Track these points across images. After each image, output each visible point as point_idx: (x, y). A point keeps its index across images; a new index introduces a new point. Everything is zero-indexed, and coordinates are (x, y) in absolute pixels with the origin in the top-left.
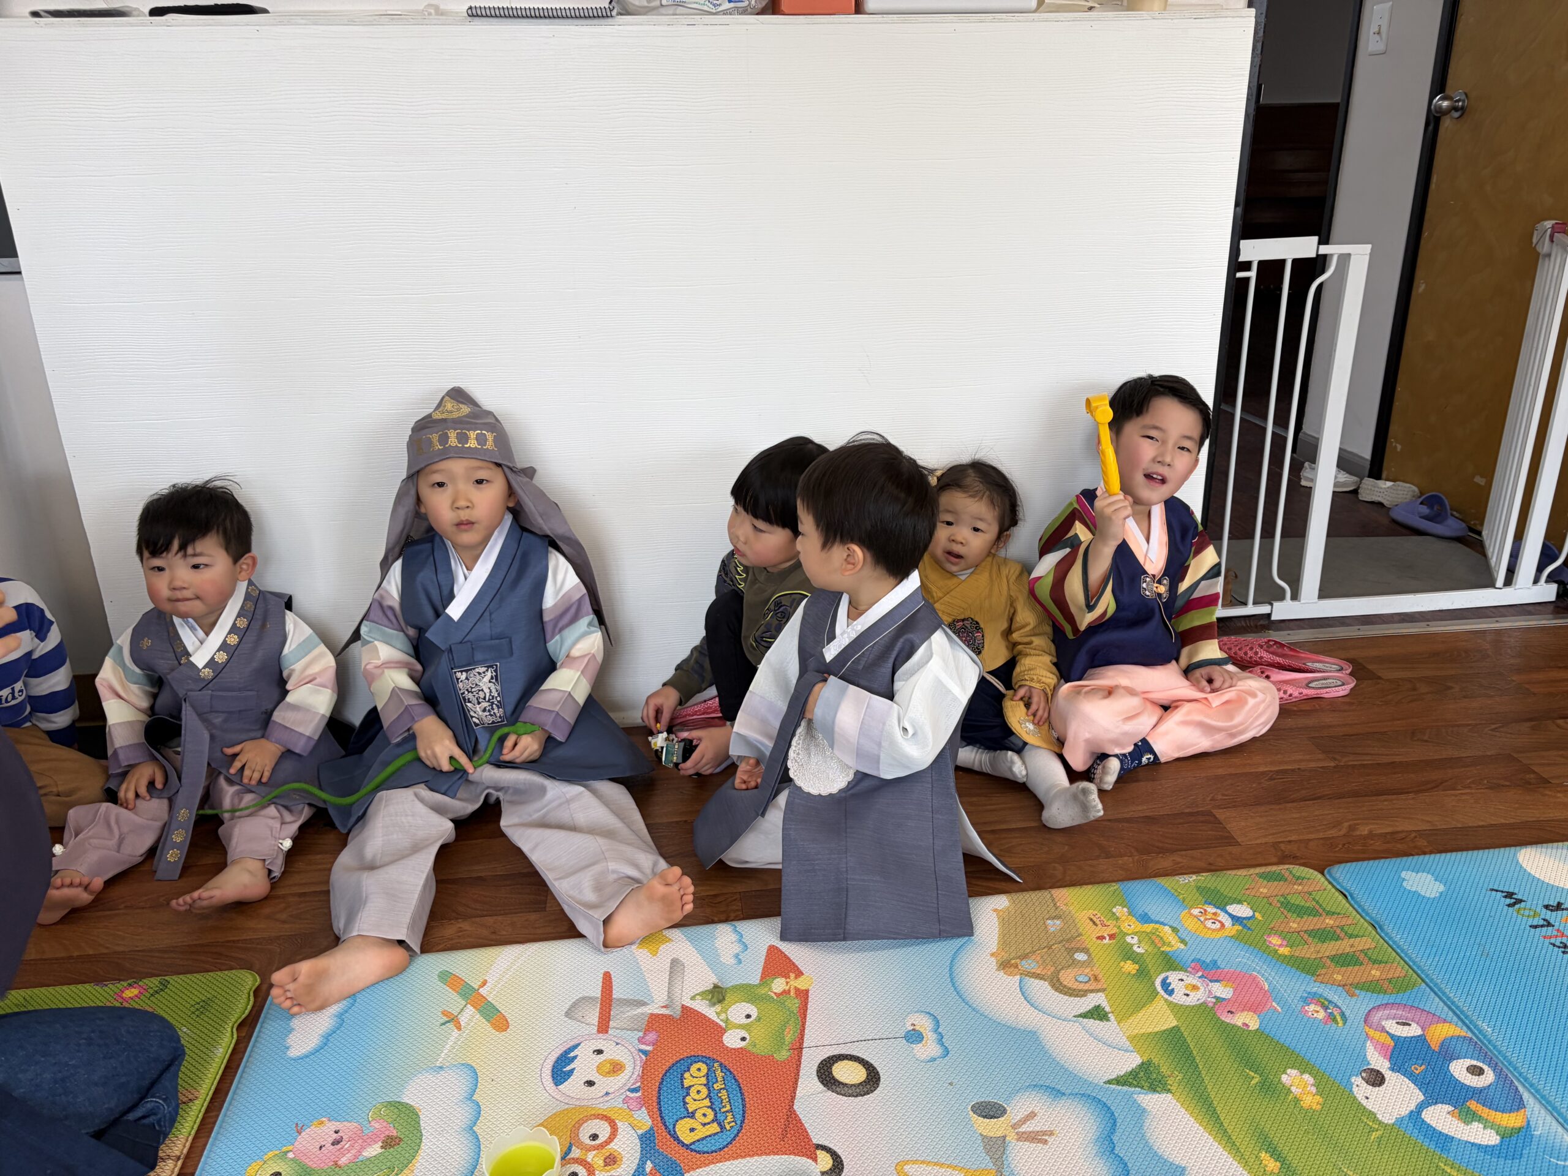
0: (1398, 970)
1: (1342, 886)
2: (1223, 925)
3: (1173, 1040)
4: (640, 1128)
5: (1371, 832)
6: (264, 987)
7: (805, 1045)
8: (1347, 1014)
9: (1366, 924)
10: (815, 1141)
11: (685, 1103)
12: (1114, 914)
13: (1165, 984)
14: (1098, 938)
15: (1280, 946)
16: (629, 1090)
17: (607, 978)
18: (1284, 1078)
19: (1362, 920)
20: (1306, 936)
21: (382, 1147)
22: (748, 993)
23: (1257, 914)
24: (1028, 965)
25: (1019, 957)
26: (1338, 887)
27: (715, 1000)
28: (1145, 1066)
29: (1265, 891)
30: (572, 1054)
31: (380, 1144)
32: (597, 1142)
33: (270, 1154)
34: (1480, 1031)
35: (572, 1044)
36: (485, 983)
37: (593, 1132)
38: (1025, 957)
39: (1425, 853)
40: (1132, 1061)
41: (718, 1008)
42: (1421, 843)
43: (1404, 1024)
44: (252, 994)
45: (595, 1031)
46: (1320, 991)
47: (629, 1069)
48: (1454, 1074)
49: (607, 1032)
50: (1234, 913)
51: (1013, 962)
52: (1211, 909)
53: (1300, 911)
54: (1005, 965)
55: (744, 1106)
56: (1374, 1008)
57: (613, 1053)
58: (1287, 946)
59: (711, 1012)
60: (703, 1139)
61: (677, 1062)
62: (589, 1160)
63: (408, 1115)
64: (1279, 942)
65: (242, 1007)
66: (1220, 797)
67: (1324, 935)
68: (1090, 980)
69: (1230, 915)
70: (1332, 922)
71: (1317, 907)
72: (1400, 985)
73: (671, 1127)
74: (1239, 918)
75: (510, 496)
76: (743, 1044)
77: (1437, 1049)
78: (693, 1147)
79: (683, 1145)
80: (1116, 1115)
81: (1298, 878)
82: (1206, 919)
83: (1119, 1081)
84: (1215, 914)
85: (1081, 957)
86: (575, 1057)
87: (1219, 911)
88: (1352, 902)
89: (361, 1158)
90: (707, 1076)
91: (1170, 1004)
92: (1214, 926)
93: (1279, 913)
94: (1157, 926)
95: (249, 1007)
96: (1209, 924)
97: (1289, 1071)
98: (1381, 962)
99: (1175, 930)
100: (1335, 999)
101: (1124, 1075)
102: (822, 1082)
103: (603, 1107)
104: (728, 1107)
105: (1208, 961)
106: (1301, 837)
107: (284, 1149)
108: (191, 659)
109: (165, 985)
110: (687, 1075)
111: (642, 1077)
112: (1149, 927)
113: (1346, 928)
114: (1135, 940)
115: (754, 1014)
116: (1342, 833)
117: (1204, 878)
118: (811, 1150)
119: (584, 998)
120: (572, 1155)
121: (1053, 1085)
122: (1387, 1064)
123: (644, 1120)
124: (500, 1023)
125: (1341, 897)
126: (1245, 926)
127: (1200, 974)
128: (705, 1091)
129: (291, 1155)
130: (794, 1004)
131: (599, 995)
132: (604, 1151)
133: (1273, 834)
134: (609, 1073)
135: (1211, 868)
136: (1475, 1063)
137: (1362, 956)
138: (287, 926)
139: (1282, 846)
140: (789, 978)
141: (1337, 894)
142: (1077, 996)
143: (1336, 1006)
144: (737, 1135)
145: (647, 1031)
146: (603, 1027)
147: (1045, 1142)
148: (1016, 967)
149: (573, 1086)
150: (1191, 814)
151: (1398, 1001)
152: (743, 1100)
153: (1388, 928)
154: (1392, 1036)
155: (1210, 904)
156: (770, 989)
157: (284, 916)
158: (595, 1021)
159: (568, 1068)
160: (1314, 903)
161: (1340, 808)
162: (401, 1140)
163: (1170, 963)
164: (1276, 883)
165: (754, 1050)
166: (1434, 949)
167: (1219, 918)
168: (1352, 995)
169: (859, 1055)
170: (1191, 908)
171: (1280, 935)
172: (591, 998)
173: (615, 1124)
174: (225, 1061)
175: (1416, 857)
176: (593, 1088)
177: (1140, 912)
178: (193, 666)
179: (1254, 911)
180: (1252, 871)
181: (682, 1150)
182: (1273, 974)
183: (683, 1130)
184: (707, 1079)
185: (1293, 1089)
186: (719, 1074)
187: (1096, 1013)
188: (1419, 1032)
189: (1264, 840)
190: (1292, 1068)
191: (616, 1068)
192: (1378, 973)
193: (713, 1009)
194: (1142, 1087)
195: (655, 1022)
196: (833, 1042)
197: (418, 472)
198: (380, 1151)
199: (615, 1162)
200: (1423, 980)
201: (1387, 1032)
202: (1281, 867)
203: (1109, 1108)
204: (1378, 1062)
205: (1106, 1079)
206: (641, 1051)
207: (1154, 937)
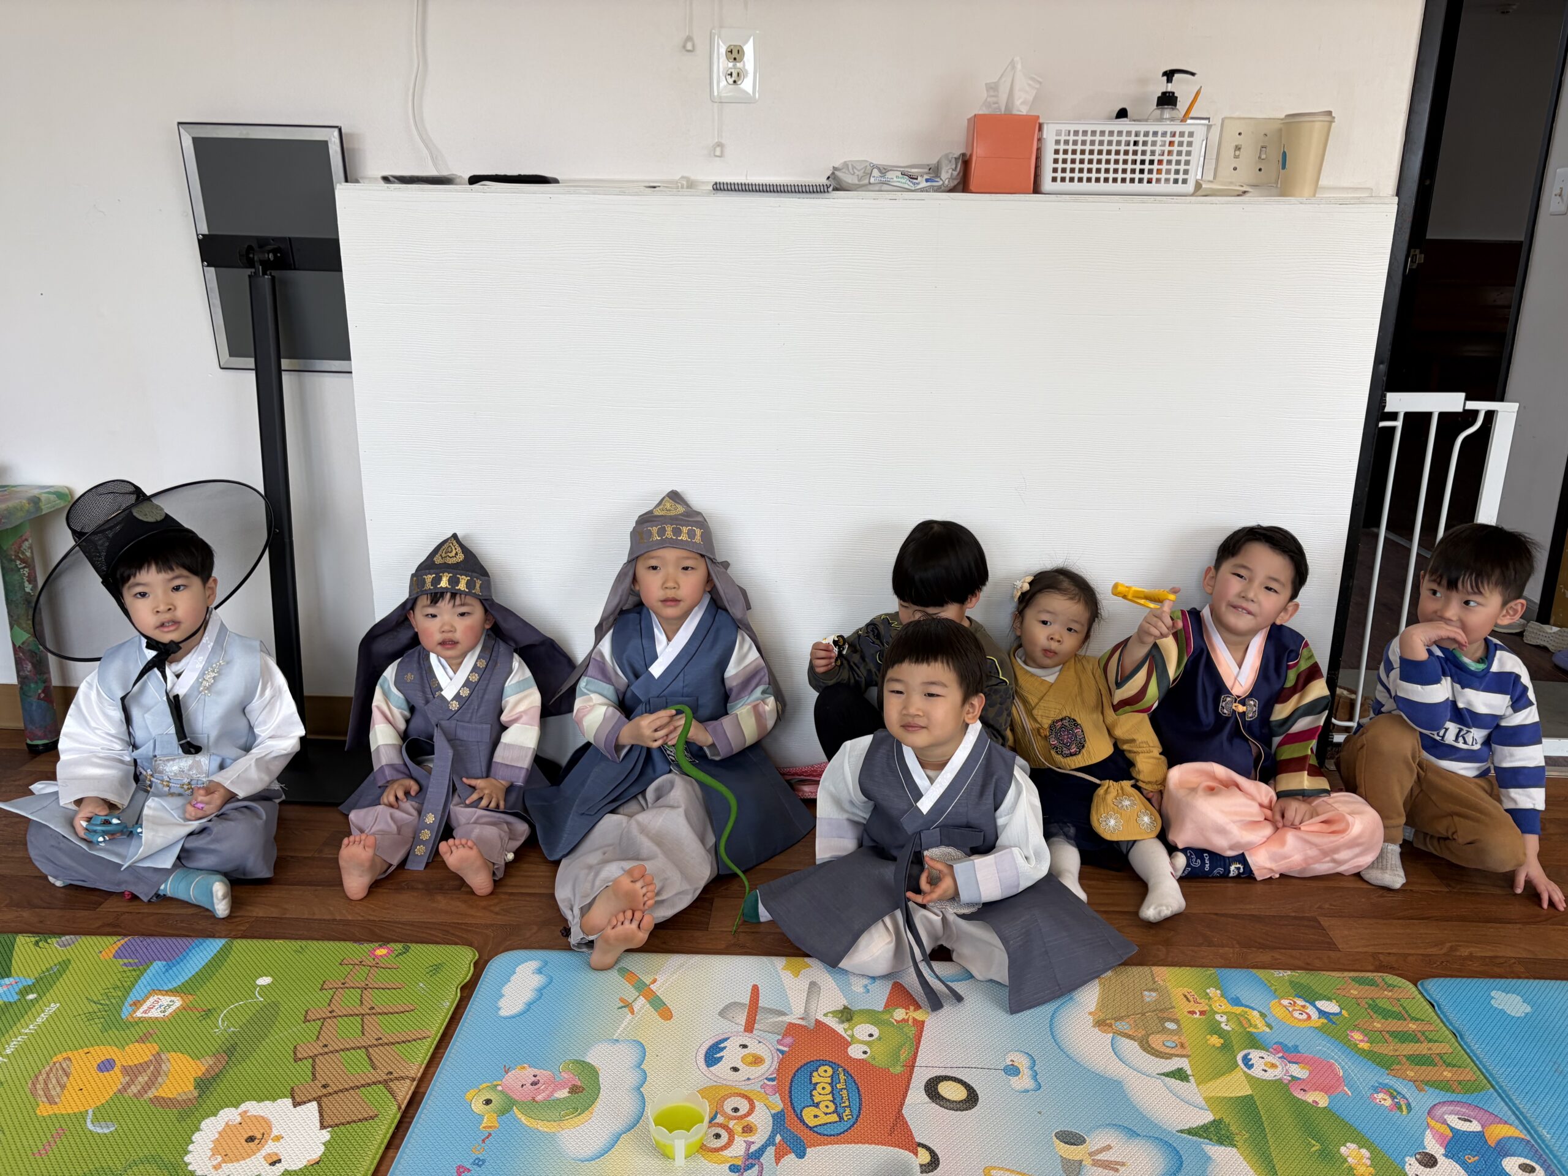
0: (1469, 1074)
1: (1431, 997)
2: (1309, 1017)
3: (1246, 1106)
4: (773, 1109)
5: (1471, 954)
6: (482, 961)
7: (917, 1064)
8: (1413, 1105)
9: (1447, 1032)
10: (917, 1140)
11: (812, 1095)
12: (1208, 994)
13: (1246, 1060)
14: (1190, 1012)
15: (1361, 1041)
16: (766, 1079)
17: (755, 990)
18: (1343, 1149)
19: (1444, 1028)
20: (1387, 1036)
21: (569, 1092)
22: (872, 1016)
23: (1344, 1012)
24: (1122, 1026)
25: (1115, 1019)
26: (1428, 998)
27: (844, 1018)
28: (1216, 1124)
29: (1356, 993)
30: (722, 1045)
31: (568, 1090)
32: (738, 1114)
33: (484, 1085)
34: (1540, 1136)
35: (723, 1037)
36: (655, 981)
37: (735, 1106)
38: (1119, 1019)
39: (1519, 978)
40: (1208, 1117)
41: (846, 1025)
42: (1519, 969)
43: (1465, 1120)
44: (472, 965)
45: (742, 1030)
46: (1391, 1083)
47: (767, 1063)
48: (1506, 1168)
49: (752, 1032)
50: (1322, 1009)
51: (1108, 1022)
52: (1300, 1002)
53: (1386, 1014)
54: (1100, 1024)
55: (860, 1104)
56: (1439, 1103)
57: (755, 1048)
58: (1367, 1042)
59: (840, 1028)
60: (824, 1124)
61: (808, 1063)
62: (731, 1126)
63: (591, 1072)
64: (1361, 1038)
65: (465, 972)
66: (1327, 906)
67: (1404, 1037)
68: (1176, 1046)
69: (1318, 1009)
70: (1414, 1027)
71: (1403, 1012)
72: (1468, 1087)
73: (799, 1112)
74: (1325, 1013)
75: (708, 582)
76: (864, 1056)
77: (1493, 1145)
78: (815, 1129)
79: (807, 1126)
80: (1184, 1158)
81: (1390, 985)
82: (1294, 1010)
83: (1190, 1132)
84: (1304, 1007)
85: (1171, 1026)
86: (725, 1048)
87: (1307, 1004)
88: (1439, 1012)
89: (553, 1098)
90: (832, 1077)
91: (1247, 1076)
92: (1301, 1017)
93: (1366, 1013)
94: (1247, 1009)
95: (470, 975)
96: (1296, 1014)
97: (1348, 1144)
98: (1454, 1066)
99: (1263, 1015)
100: (1404, 1091)
101: (1196, 1128)
102: (928, 1095)
103: (745, 1088)
104: (847, 1104)
105: (1290, 1045)
106: (1402, 951)
107: (495, 1083)
108: (443, 693)
109: (407, 950)
110: (815, 1074)
111: (778, 1071)
112: (1238, 1010)
113: (1427, 1034)
114: (1224, 1019)
115: (876, 1033)
116: (1444, 951)
117: (1297, 974)
118: (914, 1146)
119: (735, 1003)
120: (717, 1121)
121: (1131, 1127)
122: (1442, 1151)
123: (777, 1103)
124: (666, 1014)
125: (1428, 1007)
126: (1330, 1020)
127: (1280, 1055)
128: (828, 1089)
129: (500, 1088)
130: (912, 1031)
131: (748, 1002)
132: (743, 1121)
133: (1374, 945)
134: (751, 1063)
135: (1308, 967)
136: (1528, 1162)
137: (1438, 1058)
138: (499, 917)
139: (1382, 957)
140: (909, 1009)
141: (1425, 1003)
142: (1162, 1057)
143: (1404, 1097)
144: (853, 1125)
145: (785, 1036)
146: (749, 1028)
147: (1117, 1170)
148: (1111, 1026)
149: (722, 1070)
150: (1295, 918)
151: (1464, 1100)
152: (860, 1100)
153: (1469, 1038)
154: (1452, 1129)
155: (1300, 997)
156: (892, 1017)
157: (497, 909)
158: (743, 1022)
159: (718, 1055)
160: (1401, 1009)
161: (1445, 929)
162: (584, 1089)
163: (1254, 1042)
164: (1367, 987)
165: (874, 1062)
166: (1509, 1061)
167: (1307, 1011)
168: (1421, 1090)
169: (963, 1079)
170: (1283, 998)
171: (1363, 1031)
172: (740, 1004)
173: (753, 1103)
174: (451, 1013)
175: (1509, 980)
176: (737, 1073)
177: (1233, 996)
178: (443, 698)
179: (1341, 1009)
180: (1346, 974)
181: (806, 1131)
182: (1350, 1064)
183: (808, 1114)
184: (832, 1079)
185: (1349, 1160)
186: (842, 1076)
187: (1180, 1075)
188: (1479, 1128)
189: (1365, 949)
190: (1352, 1142)
191: (757, 1061)
192: (1450, 1075)
193: (842, 1026)
194: (1211, 1140)
195: (792, 1029)
196: (942, 1065)
197: (637, 557)
198: (568, 1095)
199: (751, 1131)
200: (1493, 1086)
201: (1448, 1125)
202: (1375, 974)
203: (1178, 1152)
204: (1433, 1147)
205: (1179, 1128)
206: (778, 1050)
207: (1242, 1019)
